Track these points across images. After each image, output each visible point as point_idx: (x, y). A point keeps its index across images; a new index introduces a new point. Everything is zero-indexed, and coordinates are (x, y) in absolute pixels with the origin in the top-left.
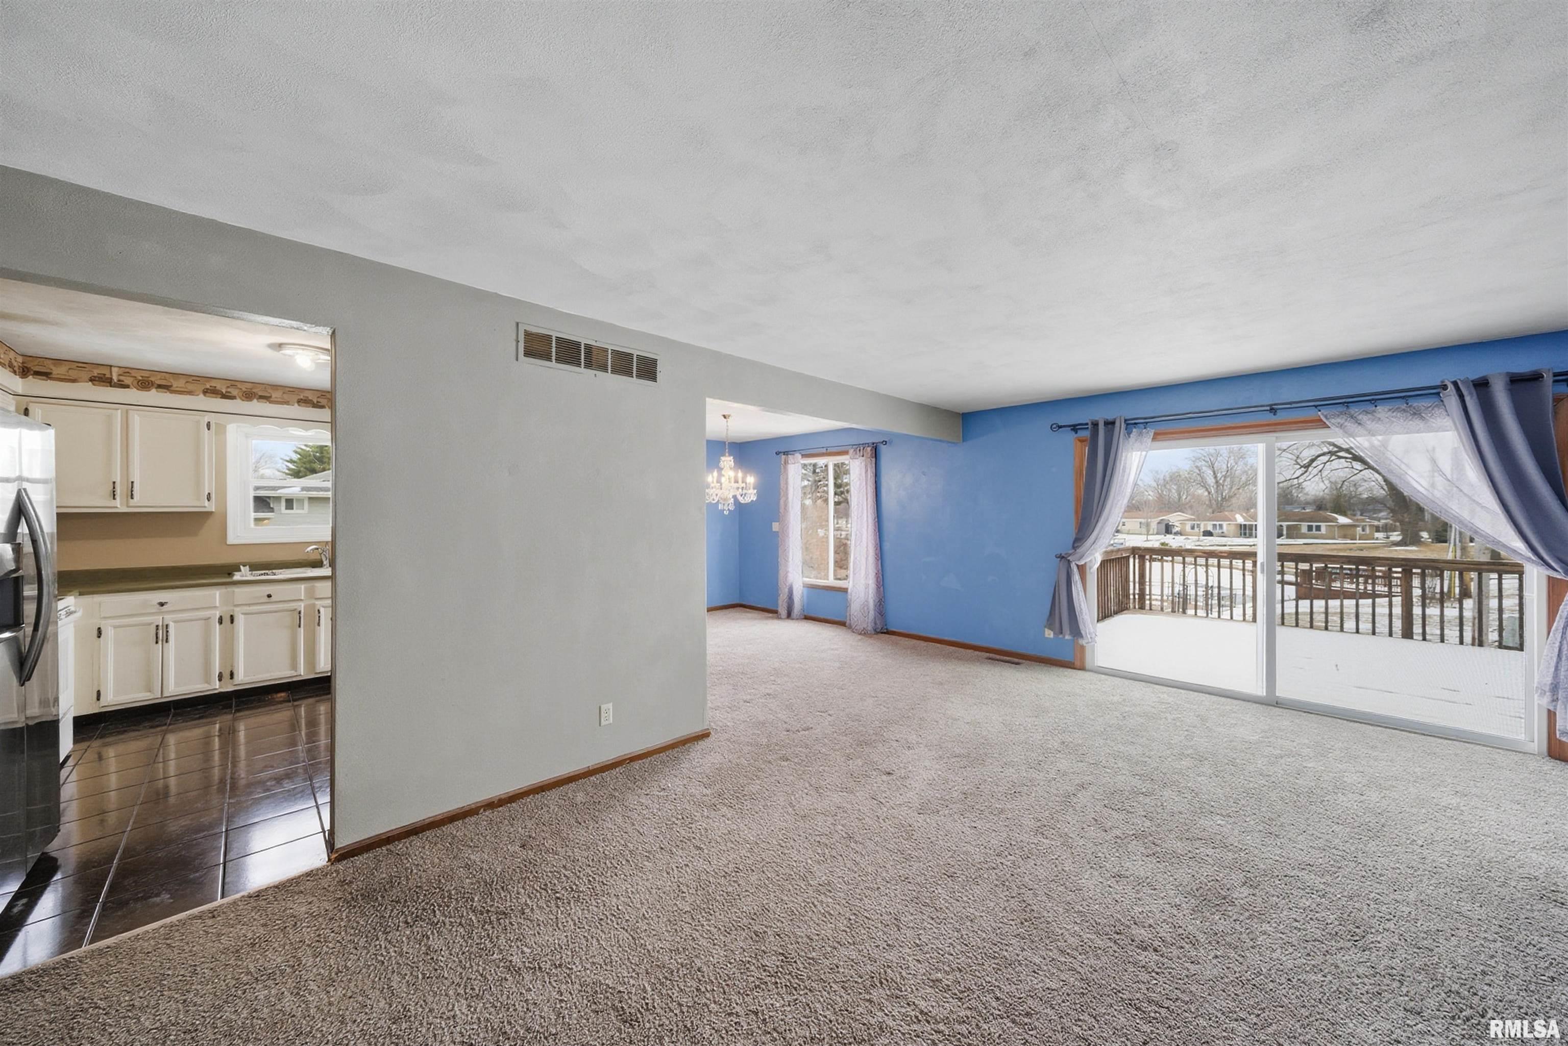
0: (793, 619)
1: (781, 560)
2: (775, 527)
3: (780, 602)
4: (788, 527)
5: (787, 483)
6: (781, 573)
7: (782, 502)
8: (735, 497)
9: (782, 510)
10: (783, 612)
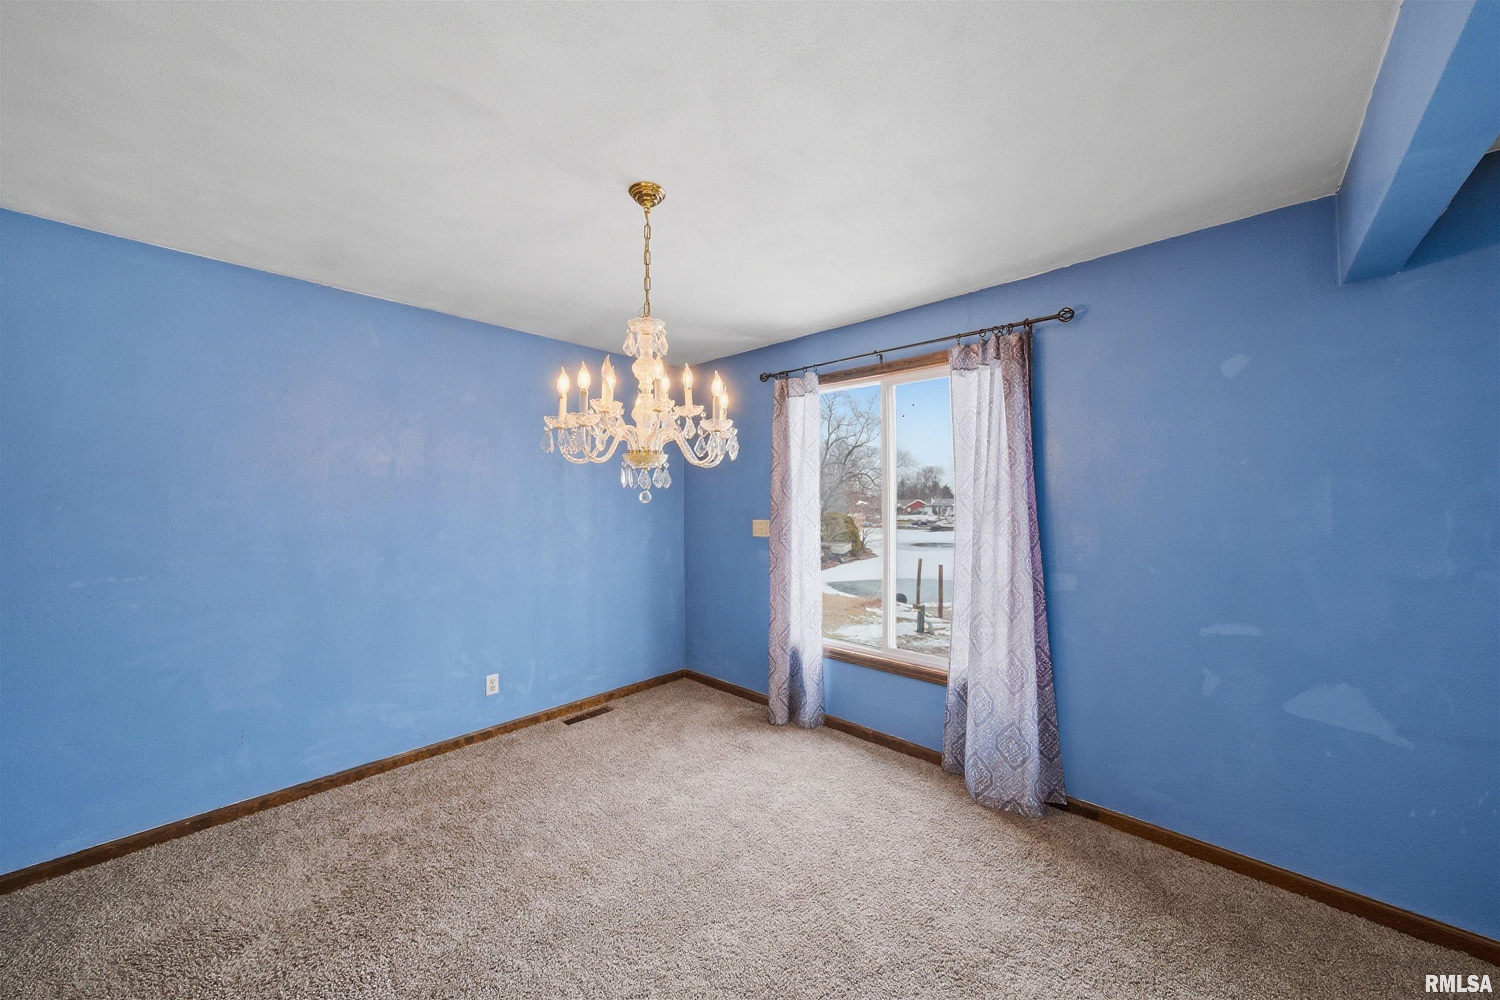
0: (803, 728)
1: (776, 601)
2: (760, 528)
3: (773, 687)
4: (789, 530)
5: (786, 438)
6: (777, 627)
7: (776, 478)
8: (672, 448)
9: (776, 493)
10: (779, 708)
